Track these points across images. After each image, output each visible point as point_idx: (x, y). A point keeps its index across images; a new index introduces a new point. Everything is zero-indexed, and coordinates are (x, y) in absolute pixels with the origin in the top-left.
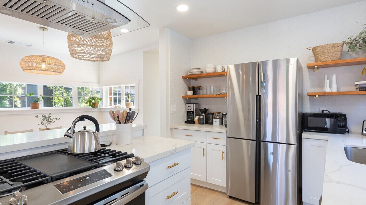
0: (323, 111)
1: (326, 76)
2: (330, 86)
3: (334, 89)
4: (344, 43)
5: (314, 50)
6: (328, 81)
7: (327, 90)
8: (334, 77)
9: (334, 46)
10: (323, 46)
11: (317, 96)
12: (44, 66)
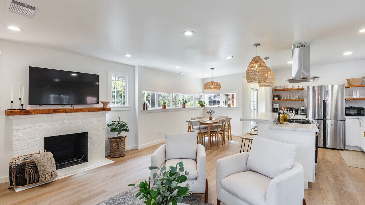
0: (351, 107)
1: (353, 91)
2: (356, 95)
3: (358, 97)
4: (363, 78)
5: (348, 80)
6: (355, 93)
7: (355, 97)
8: (358, 92)
9: (359, 79)
10: (354, 79)
11: (350, 100)
12: (212, 87)
